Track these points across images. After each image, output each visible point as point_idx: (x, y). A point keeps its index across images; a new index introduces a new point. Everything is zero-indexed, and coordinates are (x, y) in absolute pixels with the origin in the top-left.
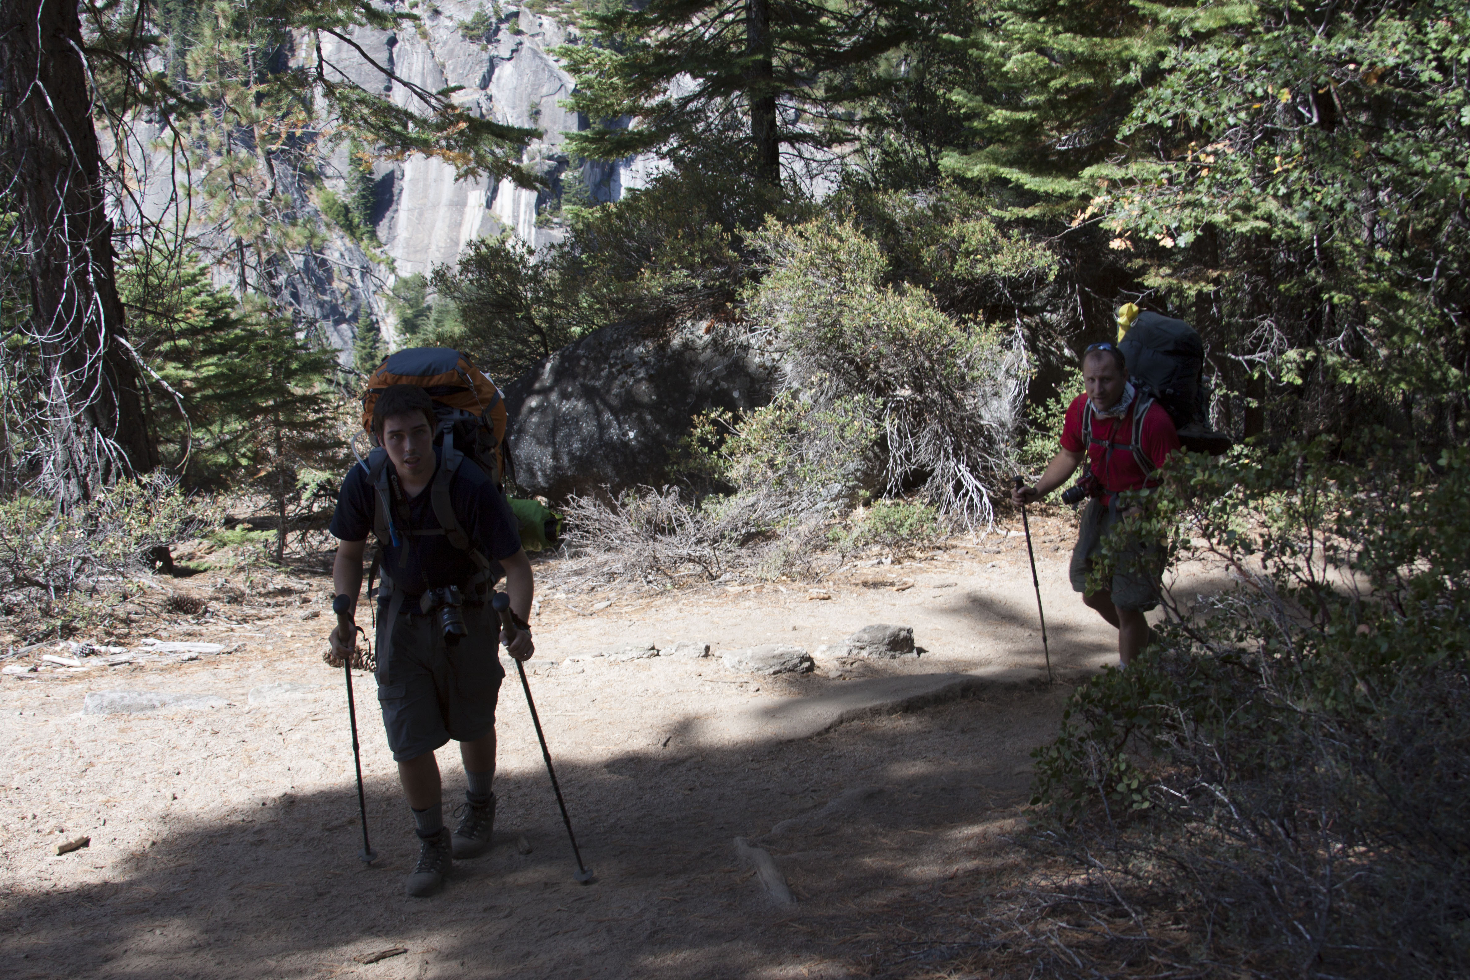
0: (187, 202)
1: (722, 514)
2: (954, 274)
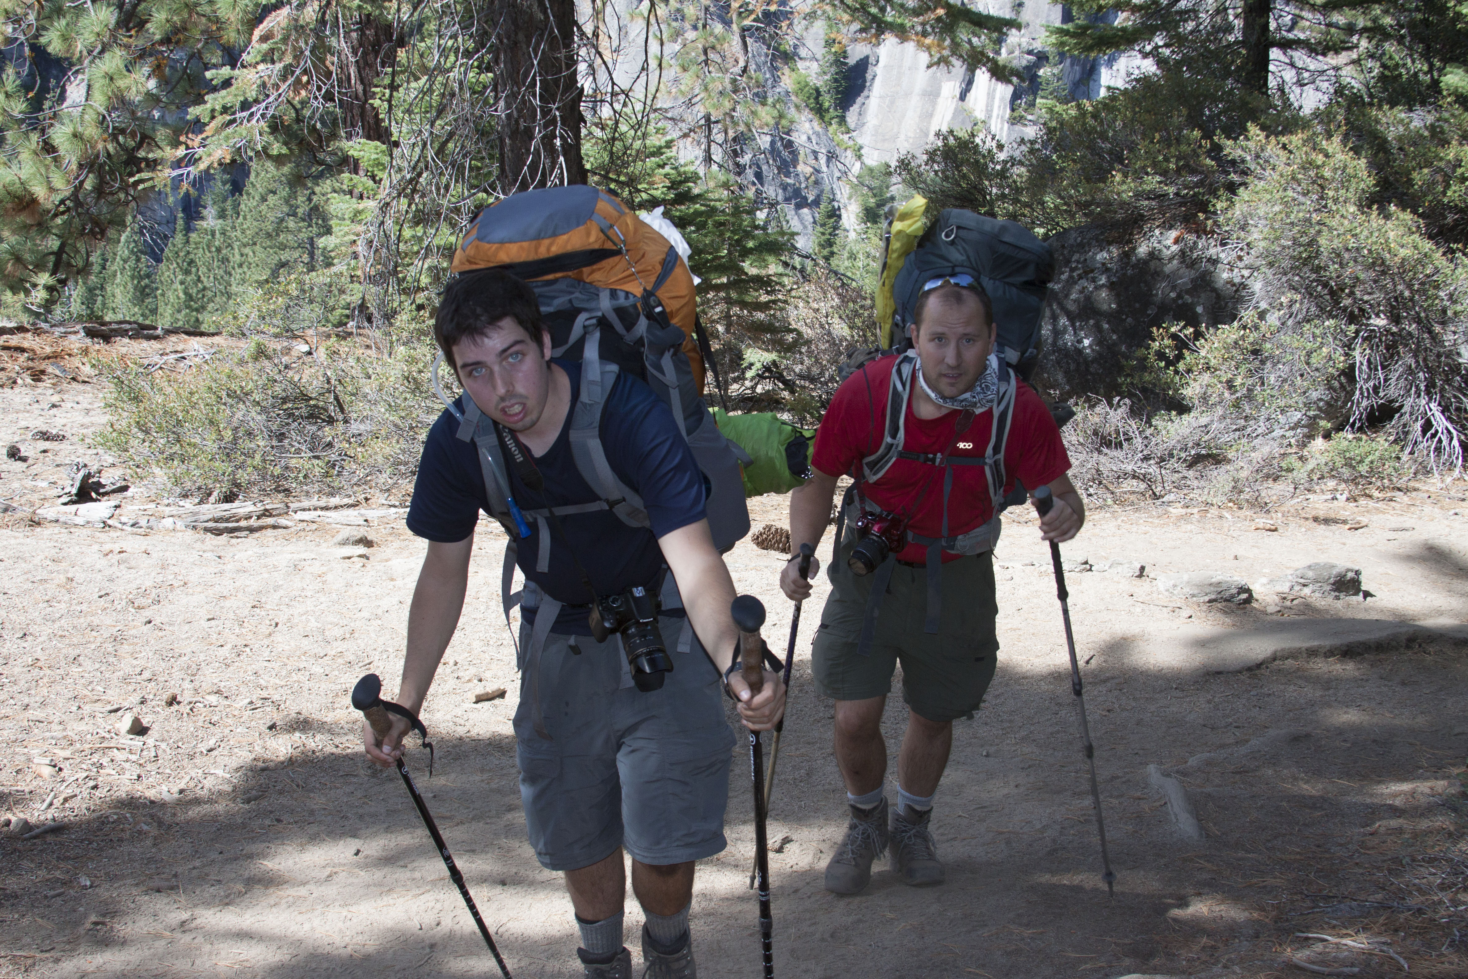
0: (658, 72)
1: (1172, 431)
2: (1446, 200)
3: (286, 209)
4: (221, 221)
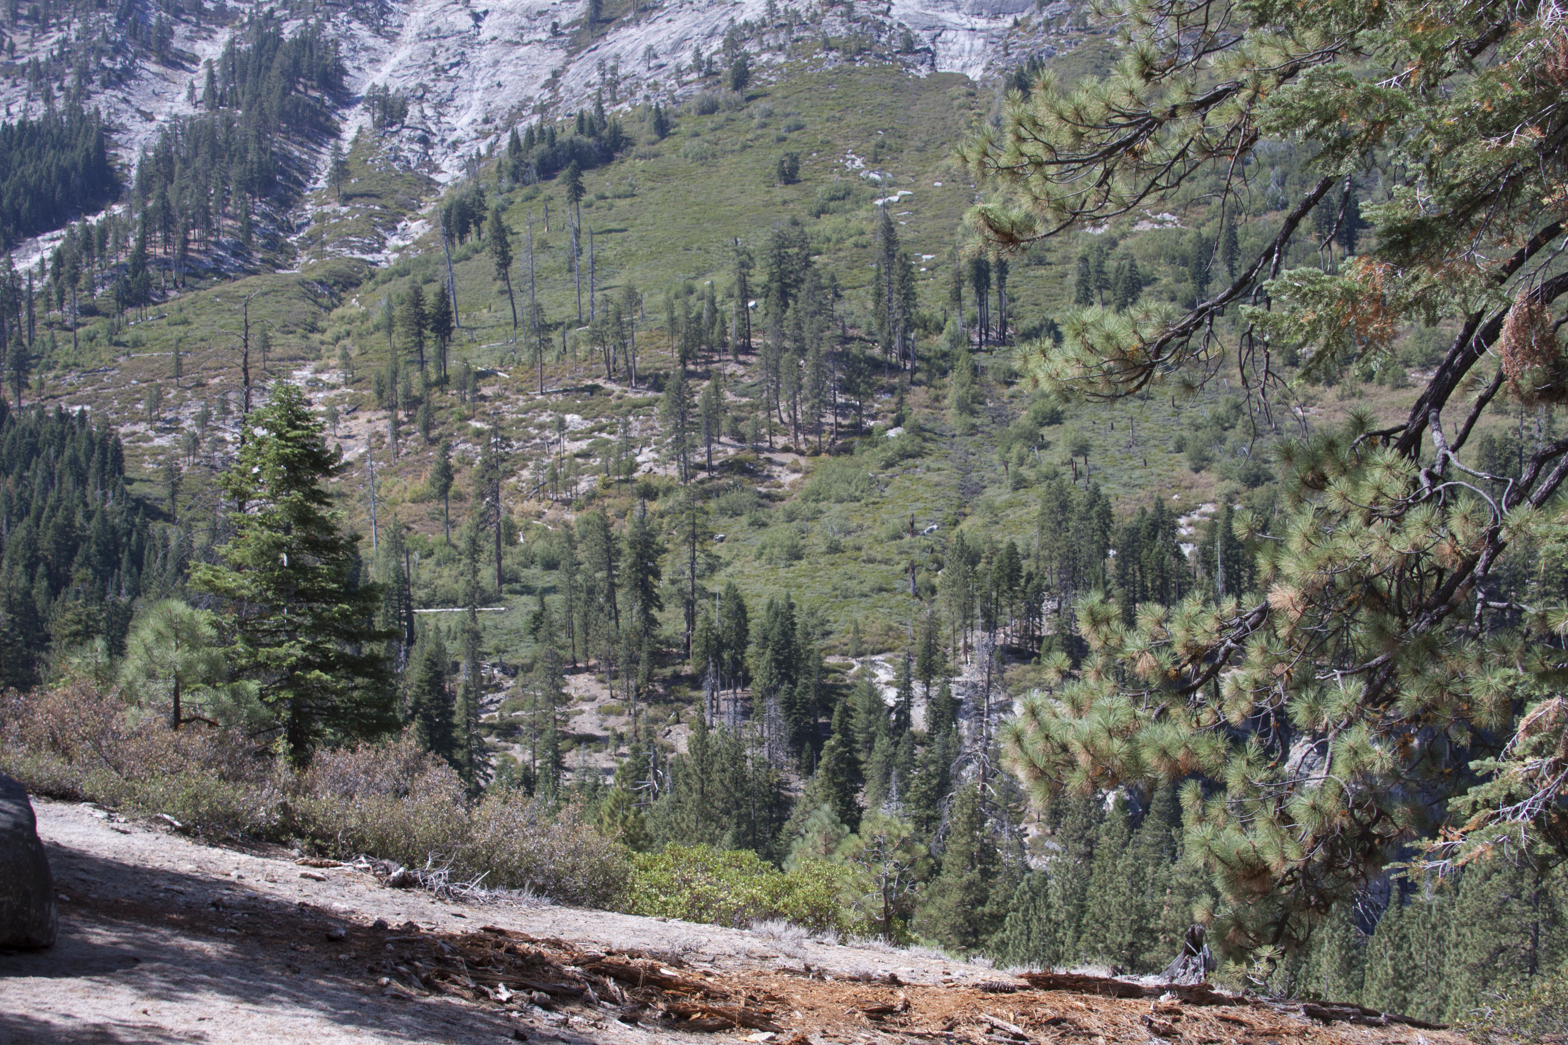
3: (1509, 890)
4: (1438, 897)
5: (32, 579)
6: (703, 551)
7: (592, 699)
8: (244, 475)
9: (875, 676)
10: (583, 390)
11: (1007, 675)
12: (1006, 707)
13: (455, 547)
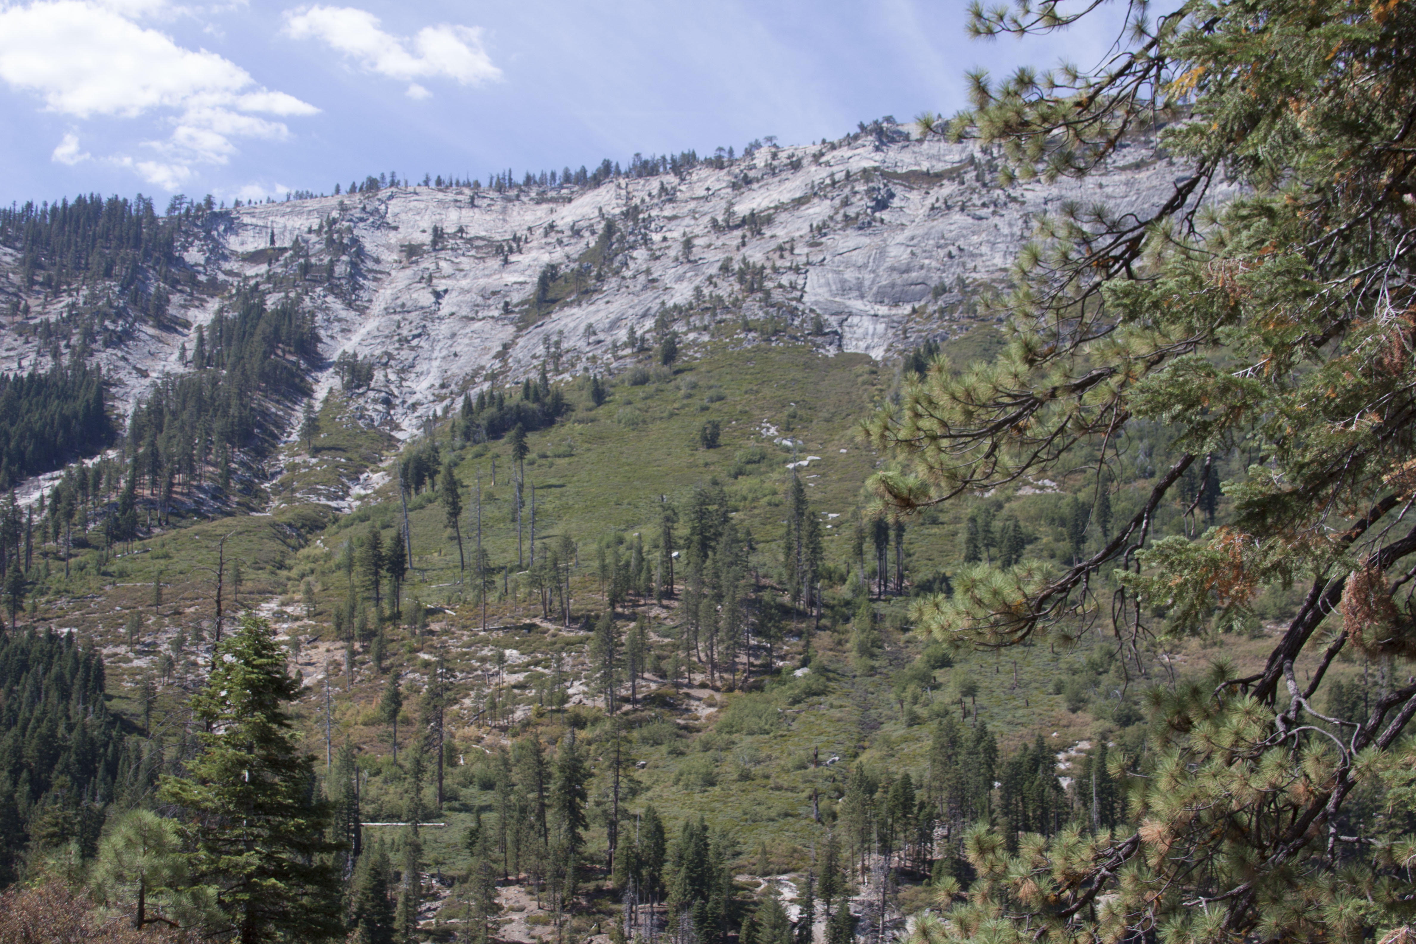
5: (15, 784)
6: (626, 776)
7: (521, 910)
8: (212, 698)
9: (780, 894)
10: (521, 628)
11: (901, 895)
12: (899, 925)
13: (401, 767)
